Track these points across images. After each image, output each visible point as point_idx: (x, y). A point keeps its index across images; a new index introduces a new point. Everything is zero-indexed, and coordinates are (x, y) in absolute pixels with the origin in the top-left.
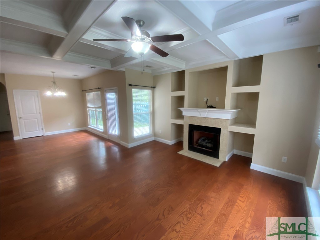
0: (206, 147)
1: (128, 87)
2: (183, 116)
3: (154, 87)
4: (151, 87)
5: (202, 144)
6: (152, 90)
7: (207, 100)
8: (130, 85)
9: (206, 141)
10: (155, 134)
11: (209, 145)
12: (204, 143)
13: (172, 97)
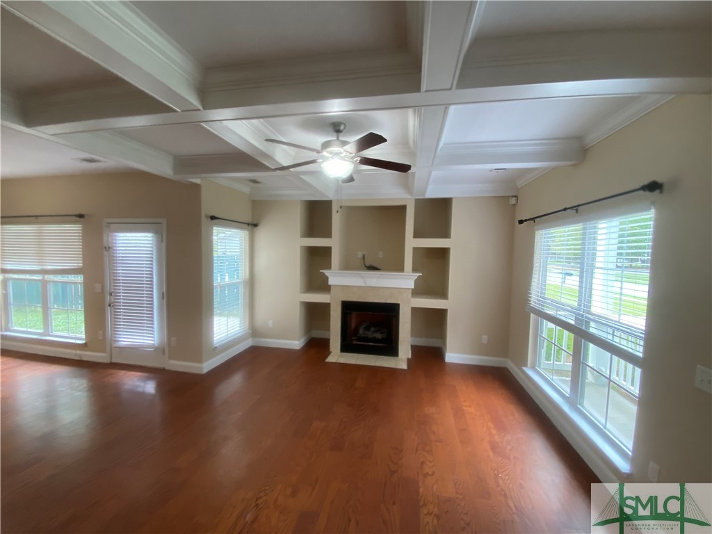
0: (374, 340)
1: (205, 221)
2: (330, 286)
3: (256, 225)
4: (248, 224)
5: (366, 336)
6: (248, 230)
7: (364, 256)
8: (213, 218)
9: (373, 329)
10: (254, 332)
11: (378, 336)
12: (370, 334)
13: (301, 247)
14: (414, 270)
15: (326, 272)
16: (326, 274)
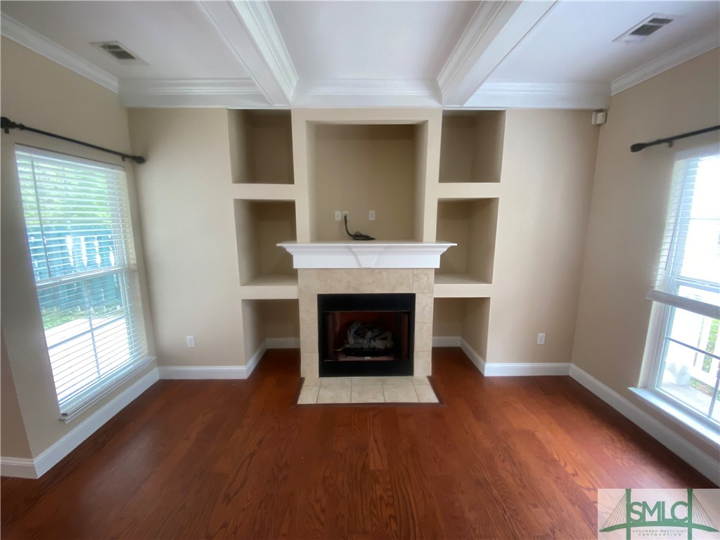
0: (374, 352)
2: (296, 270)
3: (140, 160)
4: (124, 156)
5: (358, 346)
6: (124, 168)
7: (345, 217)
9: (369, 334)
11: (379, 344)
12: (364, 343)
13: (237, 201)
14: (441, 237)
15: (288, 247)
16: (288, 250)
